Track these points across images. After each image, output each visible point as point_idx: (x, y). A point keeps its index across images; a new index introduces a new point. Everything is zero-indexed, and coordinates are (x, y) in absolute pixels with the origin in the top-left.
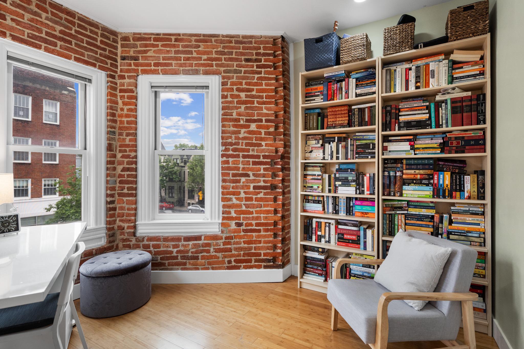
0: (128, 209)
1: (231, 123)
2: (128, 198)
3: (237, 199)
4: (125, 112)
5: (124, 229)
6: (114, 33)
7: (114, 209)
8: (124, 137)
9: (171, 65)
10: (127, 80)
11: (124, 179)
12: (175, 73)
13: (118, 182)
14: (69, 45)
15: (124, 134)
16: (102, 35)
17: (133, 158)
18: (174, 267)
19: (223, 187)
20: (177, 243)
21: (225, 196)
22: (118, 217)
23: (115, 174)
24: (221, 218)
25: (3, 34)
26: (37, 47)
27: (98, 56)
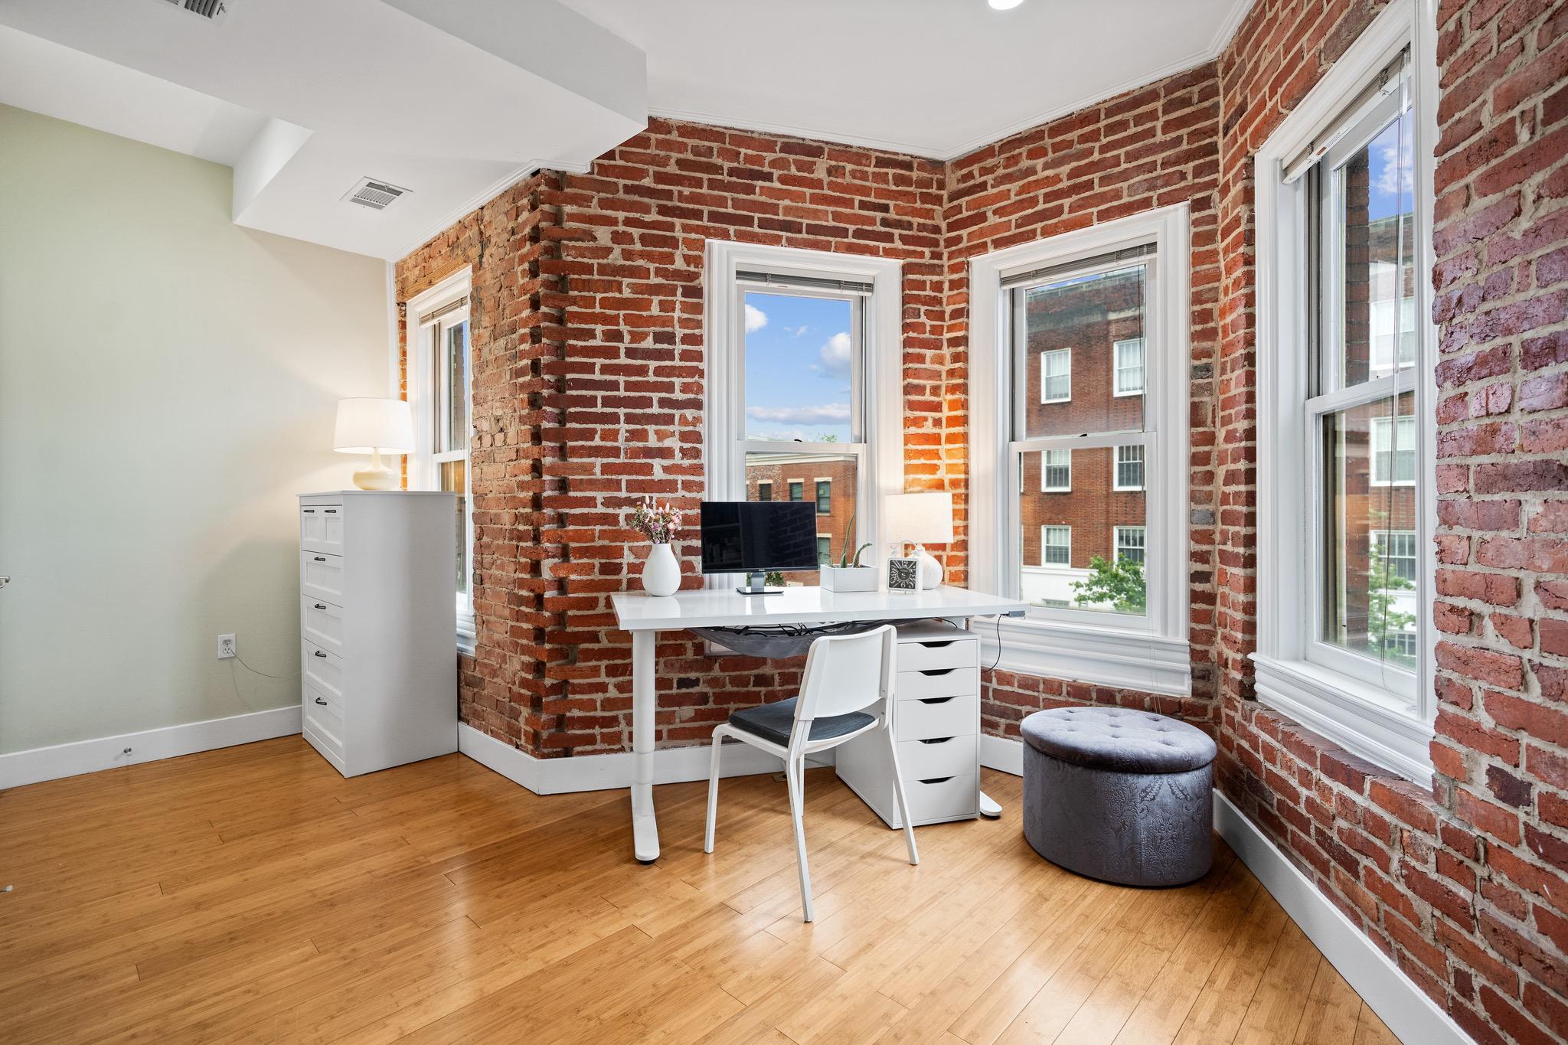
0: (1235, 606)
1: (1471, 179)
2: (1233, 570)
4: (1230, 295)
5: (1226, 665)
6: (1205, 73)
7: (1210, 598)
8: (1228, 375)
9: (1299, 55)
10: (1234, 192)
11: (1229, 507)
12: (1310, 79)
13: (1219, 516)
14: (1087, 194)
15: (1229, 367)
16: (1170, 107)
17: (1240, 439)
18: (1306, 863)
19: (1441, 551)
20: (1308, 768)
21: (1450, 601)
22: (1220, 624)
23: (1210, 495)
24: (1435, 715)
25: (982, 248)
26: (1030, 236)
27: (1159, 172)
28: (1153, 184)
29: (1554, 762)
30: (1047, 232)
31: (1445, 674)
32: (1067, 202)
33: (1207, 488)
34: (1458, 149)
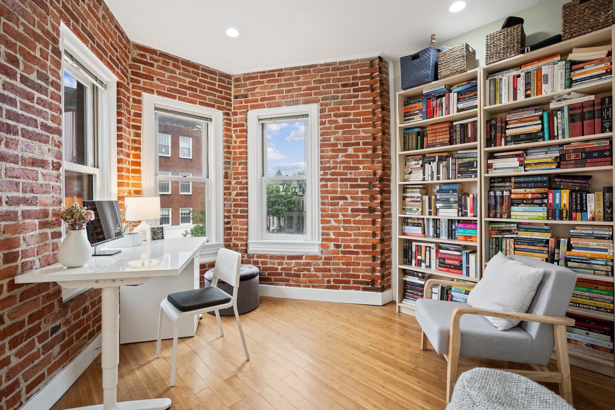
0: (241, 229)
1: (329, 148)
2: (241, 220)
3: (335, 221)
4: (238, 144)
5: (238, 246)
6: (228, 77)
7: (230, 229)
8: (237, 166)
9: (274, 98)
10: (239, 116)
11: (237, 203)
12: (279, 105)
13: (233, 205)
14: (195, 93)
15: (237, 164)
16: (220, 80)
17: (244, 184)
18: (279, 283)
19: (322, 210)
20: (282, 261)
21: (324, 219)
22: (234, 235)
23: (230, 199)
24: (321, 239)
25: (152, 92)
26: (174, 97)
27: (216, 98)
28: (215, 101)
29: (345, 240)
30: (180, 99)
31: (324, 231)
32: (188, 92)
33: (229, 197)
34: (326, 142)
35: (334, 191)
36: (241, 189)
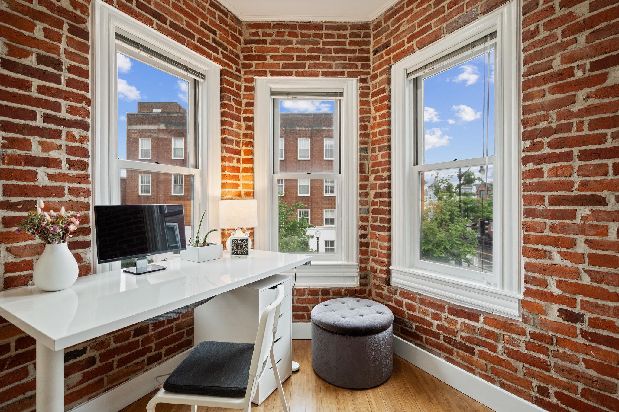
0: (381, 247)
1: (546, 87)
2: (380, 233)
3: (564, 255)
4: (378, 120)
5: (376, 272)
6: (365, 26)
7: (367, 245)
8: (377, 153)
9: (429, 27)
10: (379, 78)
11: (376, 207)
12: (436, 37)
13: (371, 211)
14: (317, 62)
15: (377, 150)
16: (352, 35)
17: (385, 180)
18: (435, 349)
19: (527, 227)
20: (439, 313)
21: (531, 246)
22: (371, 255)
23: (367, 202)
24: (523, 290)
25: (264, 74)
26: (289, 74)
27: (347, 62)
28: (345, 66)
29: (596, 306)
30: (298, 75)
31: (531, 274)
32: (308, 63)
33: (366, 199)
34: (539, 75)
35: (560, 183)
36: (382, 186)
